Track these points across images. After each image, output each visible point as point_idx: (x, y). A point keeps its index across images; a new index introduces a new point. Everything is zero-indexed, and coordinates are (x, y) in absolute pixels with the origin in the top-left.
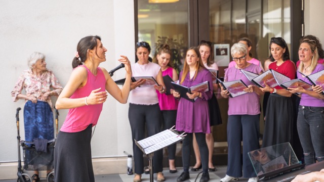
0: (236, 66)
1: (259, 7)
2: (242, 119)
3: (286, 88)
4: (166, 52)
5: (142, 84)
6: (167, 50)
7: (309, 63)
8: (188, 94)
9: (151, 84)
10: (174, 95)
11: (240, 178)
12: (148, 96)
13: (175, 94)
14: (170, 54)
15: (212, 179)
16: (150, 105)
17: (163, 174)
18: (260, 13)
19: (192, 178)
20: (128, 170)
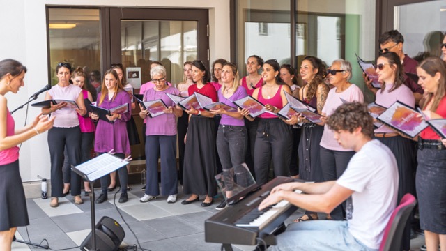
0: (155, 88)
1: (157, 34)
2: (160, 139)
3: (208, 110)
4: (80, 75)
5: (63, 107)
6: (81, 73)
7: (231, 84)
8: (108, 116)
9: (72, 108)
10: (93, 118)
11: (158, 196)
12: (68, 119)
13: (94, 116)
14: (85, 77)
15: (131, 199)
16: (71, 128)
17: (80, 197)
18: (158, 40)
19: (110, 199)
20: (43, 194)
